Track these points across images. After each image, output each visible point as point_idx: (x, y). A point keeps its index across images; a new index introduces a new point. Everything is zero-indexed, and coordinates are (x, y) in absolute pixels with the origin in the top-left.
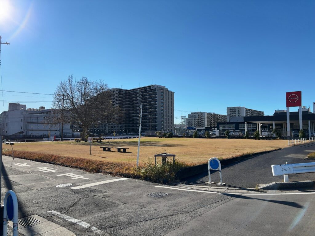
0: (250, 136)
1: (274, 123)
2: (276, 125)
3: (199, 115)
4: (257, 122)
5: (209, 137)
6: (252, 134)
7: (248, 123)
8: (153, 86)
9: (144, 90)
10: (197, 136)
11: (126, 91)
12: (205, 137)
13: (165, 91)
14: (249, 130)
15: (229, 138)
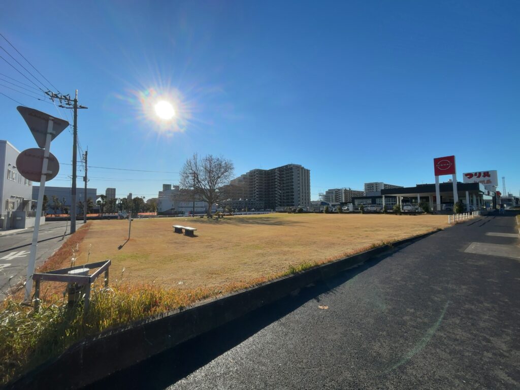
0: (388, 211)
1: (418, 195)
2: (421, 198)
3: (336, 192)
4: (397, 195)
5: (341, 212)
6: (392, 209)
7: (386, 197)
8: (290, 165)
9: (281, 170)
10: (327, 212)
11: (265, 171)
12: (337, 213)
13: (300, 170)
14: (387, 204)
15: (364, 213)
